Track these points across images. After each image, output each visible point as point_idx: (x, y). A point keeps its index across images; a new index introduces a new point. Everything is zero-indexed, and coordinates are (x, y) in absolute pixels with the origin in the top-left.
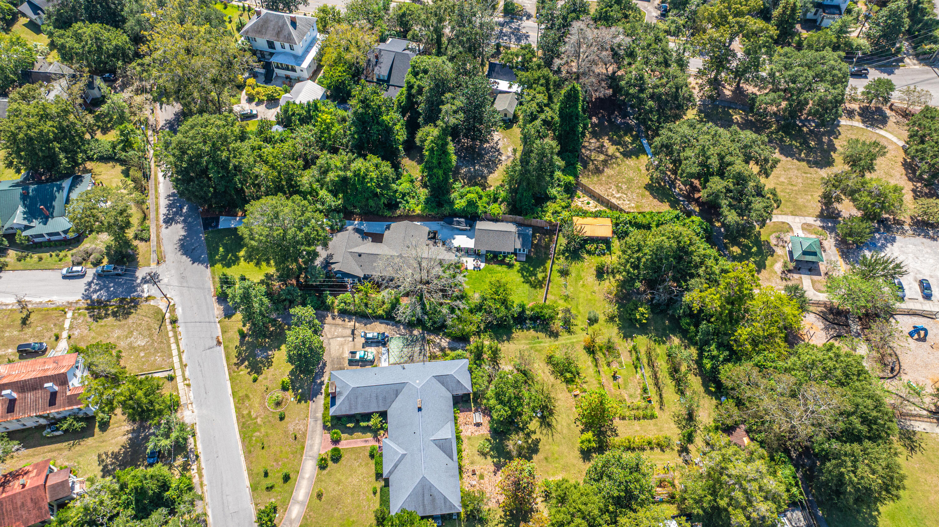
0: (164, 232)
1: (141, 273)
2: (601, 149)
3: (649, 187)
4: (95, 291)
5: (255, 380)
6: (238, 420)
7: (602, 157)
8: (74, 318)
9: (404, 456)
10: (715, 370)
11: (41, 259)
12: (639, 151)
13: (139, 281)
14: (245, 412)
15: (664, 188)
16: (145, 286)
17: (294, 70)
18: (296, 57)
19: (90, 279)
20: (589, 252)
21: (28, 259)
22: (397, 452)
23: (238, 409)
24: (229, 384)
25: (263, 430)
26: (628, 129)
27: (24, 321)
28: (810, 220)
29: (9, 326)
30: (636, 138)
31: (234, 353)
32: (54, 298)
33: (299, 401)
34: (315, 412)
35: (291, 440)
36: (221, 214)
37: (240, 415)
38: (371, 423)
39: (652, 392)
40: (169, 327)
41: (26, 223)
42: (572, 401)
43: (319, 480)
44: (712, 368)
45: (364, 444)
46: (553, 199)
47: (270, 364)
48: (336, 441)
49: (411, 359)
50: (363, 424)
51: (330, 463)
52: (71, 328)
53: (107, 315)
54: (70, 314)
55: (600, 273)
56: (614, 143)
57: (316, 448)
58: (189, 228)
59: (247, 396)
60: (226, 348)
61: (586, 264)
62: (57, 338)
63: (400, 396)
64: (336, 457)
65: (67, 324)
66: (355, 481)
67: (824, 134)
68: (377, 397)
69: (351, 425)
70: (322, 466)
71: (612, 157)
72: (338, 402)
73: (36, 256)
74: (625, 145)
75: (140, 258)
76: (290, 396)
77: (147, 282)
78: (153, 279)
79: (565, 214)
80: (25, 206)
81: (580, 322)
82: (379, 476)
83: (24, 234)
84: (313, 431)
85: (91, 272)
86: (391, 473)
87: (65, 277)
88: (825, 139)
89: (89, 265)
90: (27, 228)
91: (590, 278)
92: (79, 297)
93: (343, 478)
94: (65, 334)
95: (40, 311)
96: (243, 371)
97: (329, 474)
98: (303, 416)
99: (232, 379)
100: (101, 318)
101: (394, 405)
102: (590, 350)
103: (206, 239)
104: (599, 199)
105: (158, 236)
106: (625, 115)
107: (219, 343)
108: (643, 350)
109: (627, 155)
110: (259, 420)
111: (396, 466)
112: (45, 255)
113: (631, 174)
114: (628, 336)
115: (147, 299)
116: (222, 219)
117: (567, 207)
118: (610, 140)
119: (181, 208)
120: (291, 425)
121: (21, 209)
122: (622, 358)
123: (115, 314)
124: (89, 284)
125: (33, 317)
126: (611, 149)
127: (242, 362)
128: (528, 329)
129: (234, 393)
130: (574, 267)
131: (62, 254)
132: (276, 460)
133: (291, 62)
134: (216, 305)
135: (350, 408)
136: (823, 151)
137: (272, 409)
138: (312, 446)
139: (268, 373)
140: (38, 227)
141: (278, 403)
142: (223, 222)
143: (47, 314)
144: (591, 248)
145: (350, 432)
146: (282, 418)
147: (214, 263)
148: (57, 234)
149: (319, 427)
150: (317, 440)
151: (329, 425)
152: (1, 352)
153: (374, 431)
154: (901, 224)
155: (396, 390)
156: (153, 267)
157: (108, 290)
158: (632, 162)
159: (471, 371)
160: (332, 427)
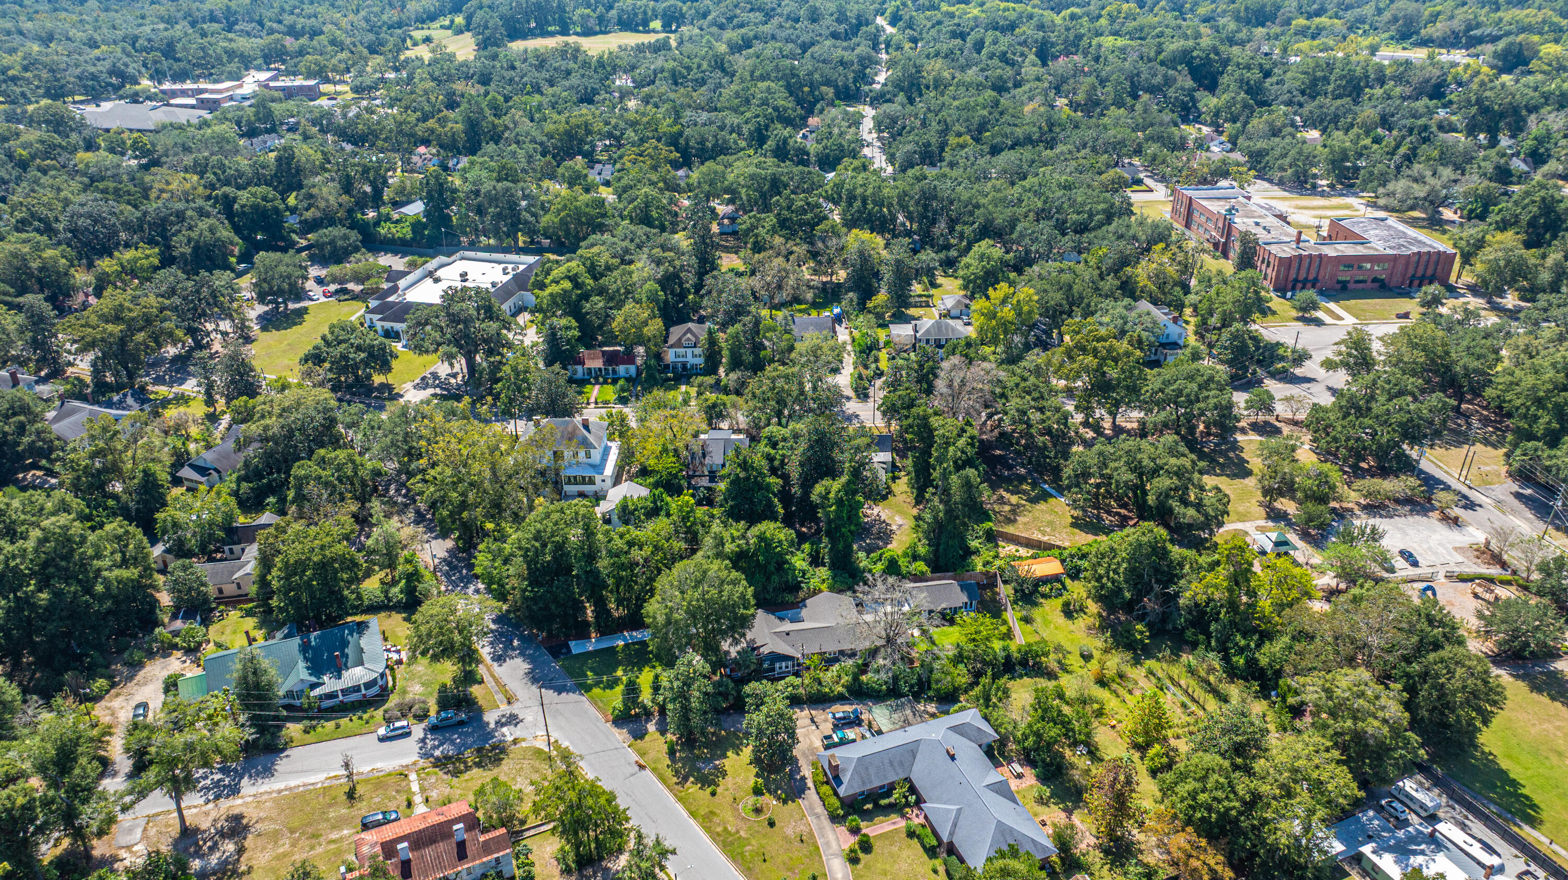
0: (501, 671)
1: (491, 718)
2: (1001, 501)
3: (1073, 525)
4: (435, 747)
6: (714, 840)
7: (1007, 508)
8: (420, 779)
9: (959, 811)
10: (1252, 663)
11: (338, 726)
12: (1044, 496)
13: (492, 726)
15: (1091, 523)
16: (505, 730)
17: (592, 482)
18: (593, 466)
19: (422, 735)
20: (1044, 596)
21: (319, 729)
22: (948, 811)
23: (708, 830)
24: (679, 807)
25: (753, 842)
26: (1022, 479)
27: (351, 795)
28: (1262, 523)
29: (330, 805)
30: (1034, 485)
31: (669, 773)
32: (379, 765)
33: (785, 802)
34: (811, 808)
35: (797, 844)
36: (568, 638)
37: (714, 836)
38: (892, 800)
39: (1193, 707)
41: (314, 679)
42: (1112, 733)
43: (857, 876)
44: (1247, 662)
46: (977, 552)
47: (724, 774)
48: (855, 831)
49: (907, 723)
50: (883, 802)
51: (861, 855)
52: (423, 790)
53: (468, 768)
55: (1069, 612)
56: (1013, 493)
57: (834, 845)
58: (531, 659)
59: (712, 813)
60: (654, 770)
61: (1047, 608)
62: (409, 805)
63: (918, 757)
64: (866, 846)
65: (415, 787)
66: (905, 866)
67: (1227, 450)
68: (891, 763)
69: (869, 806)
70: (854, 860)
71: (1018, 506)
72: (846, 779)
73: (330, 725)
74: (1024, 492)
75: (481, 702)
76: (769, 800)
77: (503, 725)
78: (513, 720)
79: (998, 563)
80: (306, 659)
81: (1074, 661)
82: (931, 852)
83: (312, 694)
84: (821, 829)
85: (418, 730)
86: (952, 834)
87: (382, 739)
88: (1231, 455)
89: (412, 721)
90: (313, 686)
91: (1061, 620)
92: (415, 757)
93: (888, 867)
94: (418, 799)
95: (367, 781)
96: (692, 788)
97: (867, 866)
98: (797, 817)
99: (680, 800)
100: (461, 772)
101: (915, 768)
102: (1102, 682)
103: (561, 666)
104: (1028, 543)
105: (493, 676)
106: (1010, 468)
107: (642, 767)
108: (1160, 674)
109: (1034, 501)
110: (742, 833)
111: (955, 825)
112: (344, 722)
113: (1048, 517)
114: (1137, 662)
115: (515, 742)
116: (572, 644)
117: (996, 556)
118: (1007, 491)
119: (511, 641)
120: (789, 827)
121: (301, 665)
122: (1141, 684)
123: (478, 765)
124: (423, 741)
125: (360, 790)
126: (1014, 499)
127: (685, 779)
128: (1021, 677)
129: (693, 814)
130: (1036, 613)
131: (366, 716)
132: (789, 869)
133: (588, 473)
134: (615, 731)
135: (864, 783)
136: (1235, 464)
137: (753, 817)
138: (828, 844)
139: (726, 786)
140: (330, 684)
141: (758, 811)
142: (576, 647)
143: (380, 782)
144: (1045, 589)
145: (868, 816)
146: (772, 824)
147: (588, 689)
148: (356, 689)
149: (826, 822)
150: (831, 837)
151: (841, 812)
152: (334, 836)
153: (896, 809)
154: (1351, 510)
155: (911, 750)
156: (504, 708)
157: (453, 742)
158: (1042, 506)
159: (986, 718)
160: (844, 817)
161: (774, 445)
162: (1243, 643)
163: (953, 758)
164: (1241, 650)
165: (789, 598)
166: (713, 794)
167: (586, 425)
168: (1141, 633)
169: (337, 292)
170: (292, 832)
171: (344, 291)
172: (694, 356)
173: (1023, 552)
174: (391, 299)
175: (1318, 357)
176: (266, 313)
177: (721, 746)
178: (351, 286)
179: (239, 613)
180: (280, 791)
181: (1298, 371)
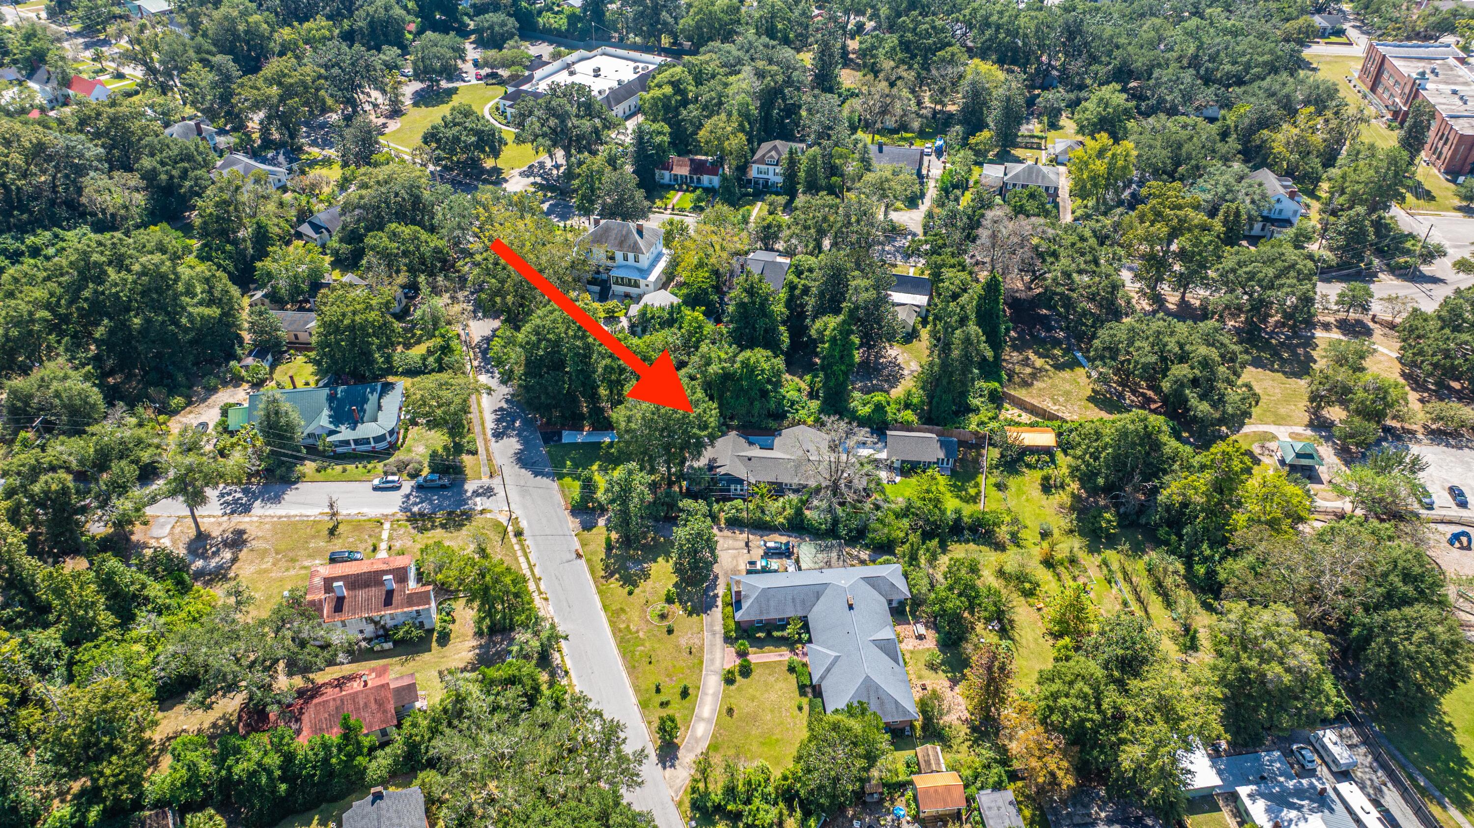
0: (496, 447)
1: (470, 487)
2: (1026, 362)
3: (1090, 399)
4: (416, 504)
6: (614, 634)
7: (1028, 370)
8: (392, 529)
9: (837, 658)
10: (1211, 574)
11: (344, 471)
12: (1073, 364)
13: (469, 494)
14: (622, 626)
15: (1111, 399)
16: (478, 500)
17: (636, 285)
18: (640, 270)
19: (408, 491)
20: (1029, 466)
21: (329, 470)
22: (828, 655)
23: (612, 624)
24: (597, 598)
26: (1057, 343)
27: (332, 532)
28: (1299, 430)
29: (314, 537)
30: (1067, 351)
31: (600, 566)
32: (365, 510)
33: (690, 614)
34: (712, 625)
35: (685, 654)
36: (563, 427)
37: (615, 631)
38: (785, 634)
39: (1134, 606)
40: (514, 540)
41: (332, 427)
42: (1036, 615)
43: (726, 696)
44: (1207, 573)
45: (778, 659)
46: (977, 410)
47: (647, 576)
48: (742, 654)
49: (828, 564)
50: (776, 634)
51: (738, 678)
52: (390, 538)
53: (434, 527)
54: (387, 525)
55: (1047, 487)
56: (1041, 356)
57: (718, 663)
58: (524, 441)
59: (622, 610)
60: (589, 561)
61: (1027, 478)
62: (375, 549)
63: (822, 599)
64: (746, 671)
65: (385, 535)
66: (773, 697)
67: (1298, 346)
68: (793, 599)
69: (762, 635)
70: (729, 680)
71: (1041, 370)
72: (745, 605)
73: (339, 468)
74: (1054, 357)
75: (468, 471)
76: (677, 610)
77: (479, 495)
78: (488, 492)
79: (993, 425)
80: (331, 408)
81: (1030, 536)
82: (802, 689)
83: (329, 439)
84: (712, 645)
85: (407, 486)
86: (822, 678)
87: (376, 489)
88: (1300, 351)
89: (405, 477)
90: (331, 433)
91: (1036, 492)
92: (396, 509)
93: (758, 694)
94: (383, 546)
95: (349, 522)
96: (614, 584)
97: (739, 689)
98: (696, 630)
99: (600, 592)
100: (427, 530)
101: (815, 609)
102: (1048, 563)
103: (548, 452)
104: (1033, 410)
105: (487, 450)
106: (1049, 329)
107: (579, 556)
108: (1115, 566)
109: (1059, 367)
110: (641, 634)
111: (828, 670)
112: (350, 467)
113: (1067, 387)
114: (1093, 549)
115: (482, 512)
116: (565, 433)
117: (995, 418)
118: (1036, 353)
119: (514, 422)
120: (683, 639)
121: (326, 412)
122: (1090, 572)
123: (443, 526)
124: (408, 496)
125: (341, 528)
126: (1039, 362)
127: (612, 575)
128: (967, 541)
129: (605, 607)
130: (1013, 482)
131: (369, 466)
132: (668, 676)
133: (634, 276)
134: (570, 518)
135: (761, 613)
136: (1299, 362)
137: (656, 621)
138: (712, 661)
139: (645, 588)
140: (345, 433)
141: (663, 617)
142: (567, 437)
143: (358, 525)
144: (1031, 459)
145: (760, 644)
146: (670, 631)
147: (561, 477)
148: (366, 441)
149: (719, 639)
150: (718, 654)
151: (733, 634)
152: (307, 563)
153: (790, 643)
154: (1413, 433)
155: (817, 592)
156: (485, 481)
157: (431, 502)
158: (1066, 374)
159: (906, 575)
160: (737, 639)
161: (799, 274)
162: (1208, 552)
163: (851, 607)
164: (1205, 560)
165: (773, 424)
166: (630, 593)
167: (640, 232)
168: (1109, 522)
169: (488, 76)
170: (277, 553)
171: (494, 75)
172: (775, 174)
173: (1026, 418)
174: (524, 88)
175: (1455, 254)
176: (422, 90)
177: (654, 551)
178: (500, 72)
179: (305, 359)
180: (280, 517)
181: (1426, 269)
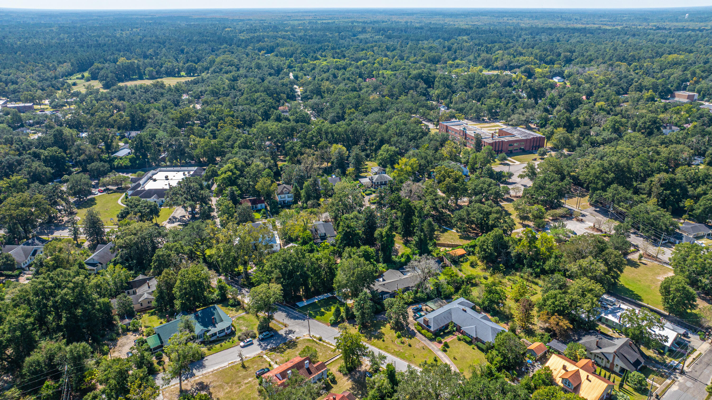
1: (282, 333)
3: (461, 238)
4: (266, 346)
5: (384, 341)
8: (268, 357)
9: (476, 327)
11: (221, 346)
12: (445, 230)
13: (284, 335)
14: (392, 351)
15: (466, 236)
16: (290, 335)
19: (258, 343)
20: (462, 262)
21: (214, 348)
22: (472, 328)
25: (407, 352)
27: (244, 367)
29: (238, 372)
30: (440, 227)
31: (363, 337)
34: (421, 338)
35: (423, 350)
36: (295, 302)
38: (449, 330)
40: (321, 342)
41: (206, 329)
43: (449, 356)
44: (541, 270)
45: (452, 339)
46: (432, 251)
47: (384, 334)
48: (440, 342)
49: (441, 305)
50: (446, 331)
51: (447, 349)
53: (285, 350)
54: (265, 356)
55: (473, 265)
57: (436, 348)
58: (285, 311)
59: (387, 347)
61: (465, 266)
63: (453, 314)
64: (447, 346)
65: (268, 360)
66: (463, 349)
68: (445, 317)
69: (442, 333)
70: (445, 351)
71: (438, 234)
72: (432, 324)
73: (218, 346)
74: (438, 230)
75: (274, 328)
76: (405, 339)
78: (291, 332)
79: (441, 253)
80: (199, 322)
81: (483, 280)
82: (470, 343)
83: (207, 335)
86: (476, 335)
87: (244, 346)
89: (251, 339)
90: (206, 332)
91: (471, 268)
92: (261, 350)
93: (457, 351)
95: (247, 361)
96: (375, 340)
97: (451, 352)
98: (418, 342)
99: (373, 345)
100: (283, 352)
101: (453, 318)
103: (299, 312)
108: (513, 280)
109: (443, 232)
110: (402, 351)
111: (476, 332)
112: (223, 344)
113: (450, 237)
115: (297, 338)
116: (298, 304)
120: (417, 346)
123: (288, 348)
124: (260, 345)
125: (246, 365)
127: (370, 338)
130: (462, 268)
131: (231, 341)
134: (334, 328)
135: (438, 326)
137: (402, 345)
138: (433, 348)
139: (386, 338)
140: (213, 330)
144: (461, 259)
145: (443, 337)
146: (410, 346)
147: (315, 317)
148: (223, 330)
152: (246, 381)
153: (451, 333)
155: (449, 312)
156: (285, 329)
157: (272, 343)
158: (446, 234)
160: (435, 338)
162: (538, 264)
163: (466, 311)
168: (502, 267)
169: (105, 191)
171: (108, 190)
172: (289, 197)
173: (448, 248)
174: (139, 189)
176: (77, 201)
177: (378, 326)
179: (148, 315)
180: (212, 372)
